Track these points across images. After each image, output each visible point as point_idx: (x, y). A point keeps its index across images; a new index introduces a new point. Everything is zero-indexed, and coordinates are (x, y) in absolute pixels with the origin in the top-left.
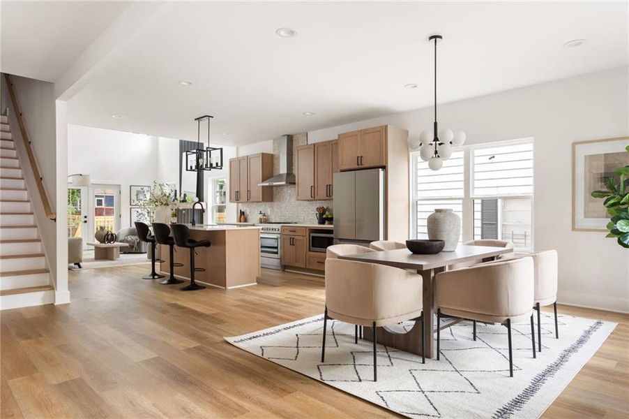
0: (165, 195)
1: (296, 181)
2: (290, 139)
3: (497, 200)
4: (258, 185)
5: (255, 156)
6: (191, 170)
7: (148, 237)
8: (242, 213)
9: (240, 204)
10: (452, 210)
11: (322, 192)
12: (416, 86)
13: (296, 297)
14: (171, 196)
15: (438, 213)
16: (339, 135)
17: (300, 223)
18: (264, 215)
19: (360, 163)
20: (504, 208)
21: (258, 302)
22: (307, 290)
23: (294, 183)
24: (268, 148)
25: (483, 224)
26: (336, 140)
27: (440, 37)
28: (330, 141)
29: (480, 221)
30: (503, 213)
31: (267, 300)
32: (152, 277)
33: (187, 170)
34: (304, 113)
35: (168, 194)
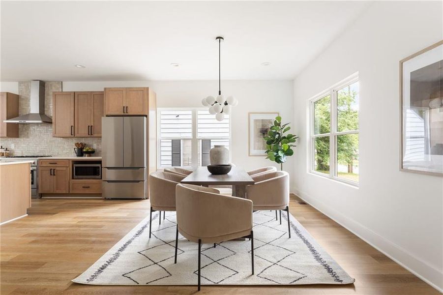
1: (53, 121)
2: (42, 85)
3: (180, 140)
4: (3, 121)
10: (224, 146)
11: (84, 131)
12: (177, 66)
13: (91, 220)
15: (217, 148)
16: (105, 89)
17: (55, 156)
18: (6, 150)
19: (125, 111)
20: (183, 144)
21: (54, 233)
22: (89, 211)
23: (51, 123)
24: (14, 89)
25: (172, 154)
26: (103, 92)
27: (222, 38)
28: (91, 92)
29: (171, 152)
30: (183, 147)
31: (63, 229)
34: (76, 66)
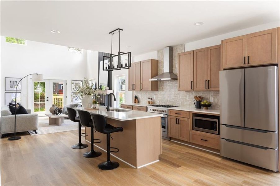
0: (88, 88)
2: (171, 49)
4: (148, 80)
5: (146, 61)
6: (106, 70)
7: (76, 119)
8: (136, 98)
9: (134, 92)
14: (93, 88)
16: (222, 41)
18: (151, 100)
19: (246, 62)
23: (177, 79)
24: (154, 56)
32: (79, 147)
33: (103, 70)
35: (90, 87)
